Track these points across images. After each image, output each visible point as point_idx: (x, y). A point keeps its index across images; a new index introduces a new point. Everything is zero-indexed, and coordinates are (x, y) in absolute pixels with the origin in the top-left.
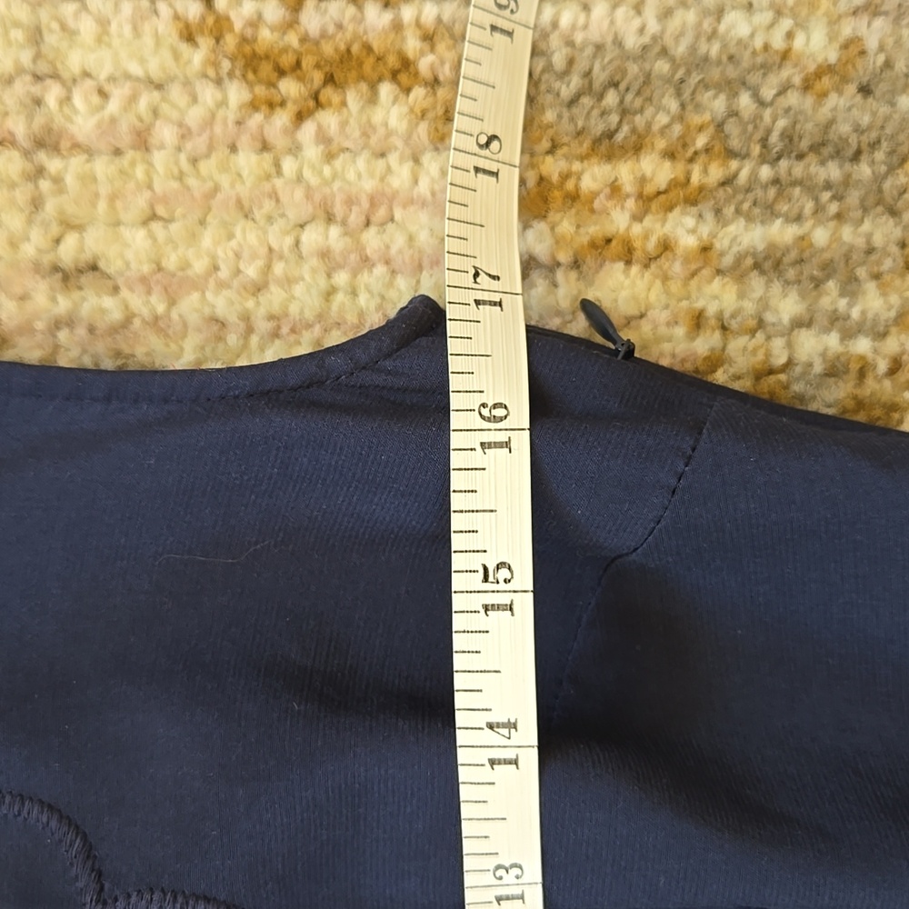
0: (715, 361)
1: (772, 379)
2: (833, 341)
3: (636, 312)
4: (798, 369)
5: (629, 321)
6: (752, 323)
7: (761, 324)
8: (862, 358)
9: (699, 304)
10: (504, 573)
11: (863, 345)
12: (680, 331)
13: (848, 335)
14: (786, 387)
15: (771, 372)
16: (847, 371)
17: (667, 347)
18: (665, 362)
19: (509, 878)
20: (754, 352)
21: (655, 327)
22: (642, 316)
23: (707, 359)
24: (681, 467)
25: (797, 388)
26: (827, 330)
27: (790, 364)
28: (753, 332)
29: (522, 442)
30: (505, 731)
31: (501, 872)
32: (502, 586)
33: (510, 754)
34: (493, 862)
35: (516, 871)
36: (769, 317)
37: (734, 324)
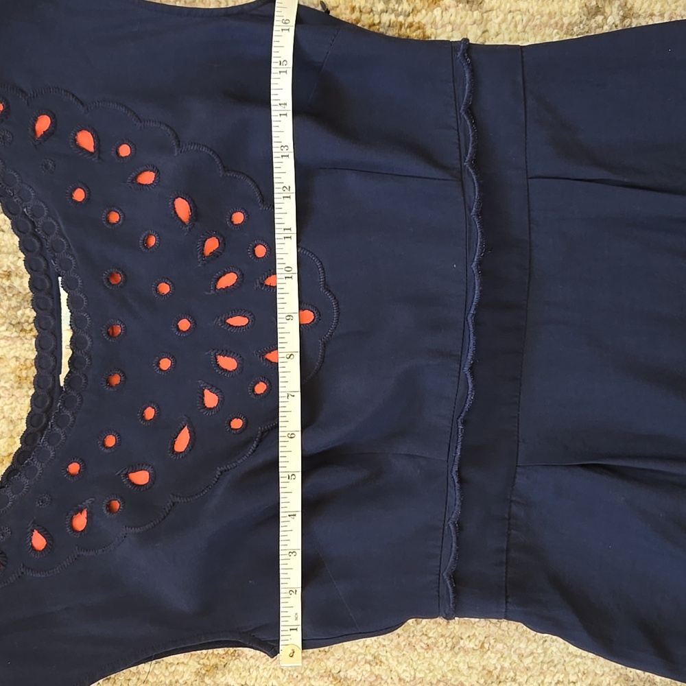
0: (358, 21)
1: (374, 27)
2: (393, 17)
3: (335, 5)
4: (382, 25)
5: (334, 8)
6: (369, 10)
7: (372, 11)
8: (401, 22)
9: (354, 4)
10: (285, 63)
11: (401, 19)
12: (348, 12)
13: (398, 15)
14: (378, 30)
15: (374, 25)
16: (396, 26)
17: (344, 16)
18: (343, 20)
19: (285, 149)
20: (370, 18)
21: (341, 10)
22: (338, 7)
23: (355, 20)
24: (333, 37)
25: (381, 30)
26: (391, 14)
27: (380, 23)
28: (369, 13)
29: (292, 29)
30: (283, 106)
31: (282, 148)
32: (284, 66)
33: (285, 113)
34: (280, 144)
35: (286, 148)
36: (374, 9)
37: (364, 11)
